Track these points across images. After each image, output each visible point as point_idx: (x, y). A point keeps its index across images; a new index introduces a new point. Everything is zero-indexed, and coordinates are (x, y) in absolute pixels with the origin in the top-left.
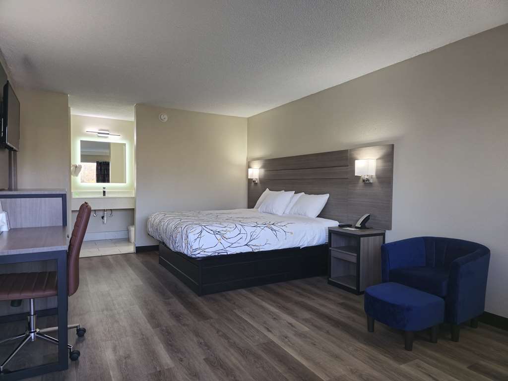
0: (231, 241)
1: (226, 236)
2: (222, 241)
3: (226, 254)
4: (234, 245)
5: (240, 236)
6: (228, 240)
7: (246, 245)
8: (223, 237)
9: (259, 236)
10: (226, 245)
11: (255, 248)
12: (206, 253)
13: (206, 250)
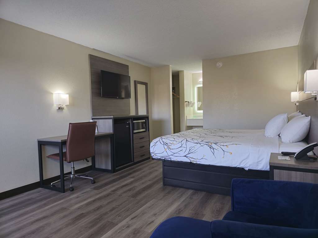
0: (174, 151)
1: (171, 147)
2: (168, 150)
3: (170, 160)
4: (175, 155)
5: (181, 149)
6: (172, 150)
7: (185, 156)
8: (169, 148)
9: (195, 151)
10: (170, 153)
11: (192, 160)
12: (156, 156)
13: (156, 155)
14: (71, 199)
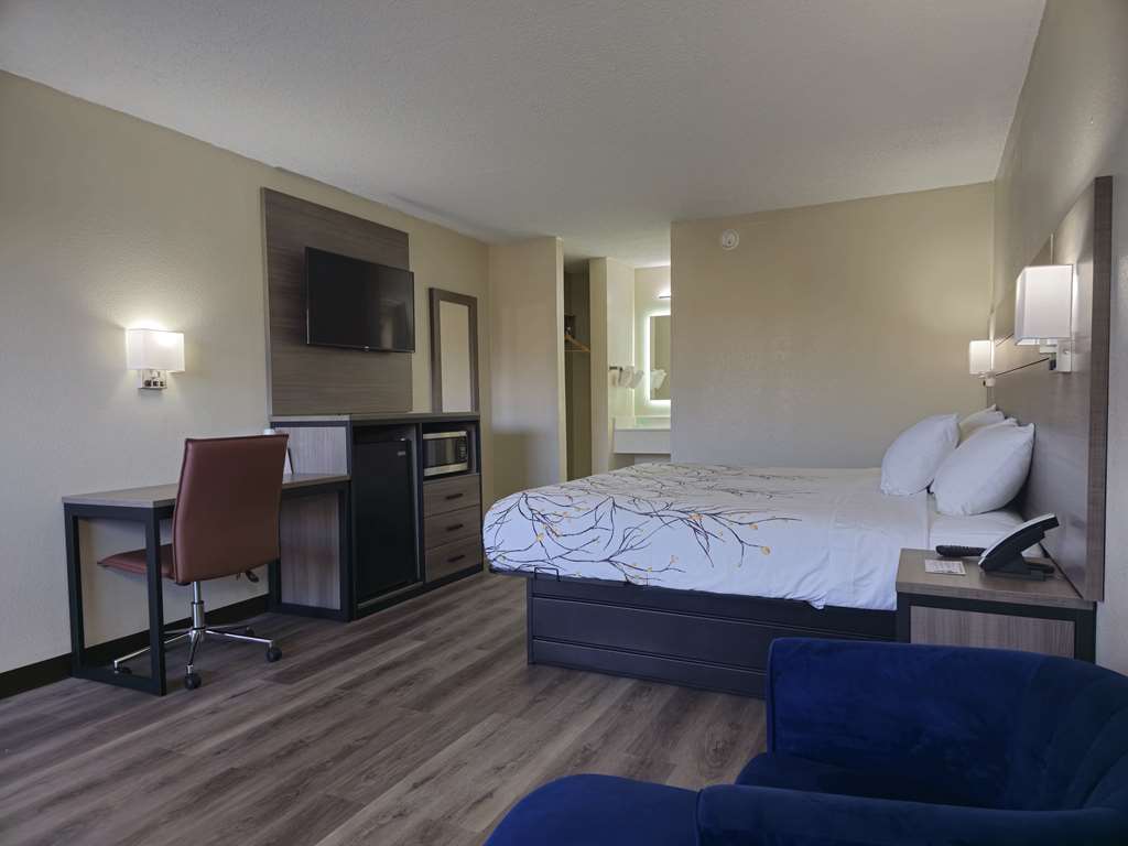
0: (568, 542)
1: (558, 528)
2: (546, 540)
3: (554, 573)
4: (573, 556)
5: (593, 534)
6: (561, 540)
7: (608, 560)
8: (551, 532)
9: (646, 542)
10: (554, 550)
11: (632, 572)
12: (506, 562)
13: (506, 555)
14: (191, 718)
